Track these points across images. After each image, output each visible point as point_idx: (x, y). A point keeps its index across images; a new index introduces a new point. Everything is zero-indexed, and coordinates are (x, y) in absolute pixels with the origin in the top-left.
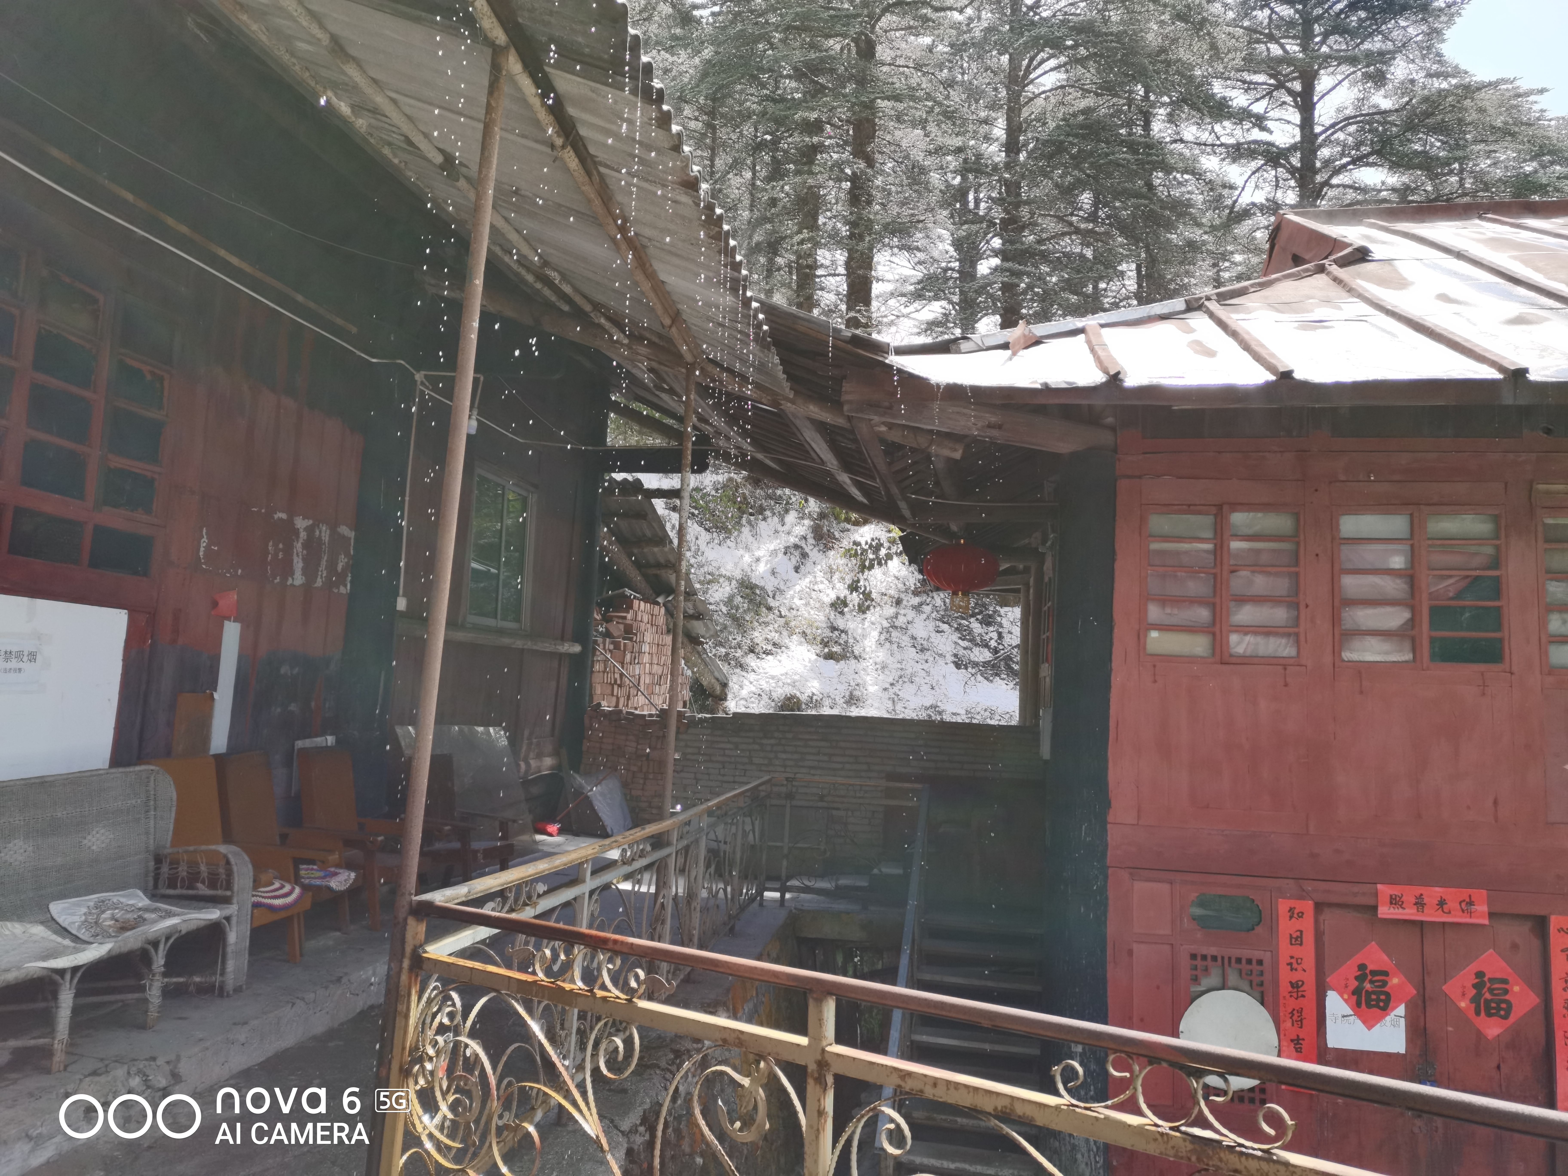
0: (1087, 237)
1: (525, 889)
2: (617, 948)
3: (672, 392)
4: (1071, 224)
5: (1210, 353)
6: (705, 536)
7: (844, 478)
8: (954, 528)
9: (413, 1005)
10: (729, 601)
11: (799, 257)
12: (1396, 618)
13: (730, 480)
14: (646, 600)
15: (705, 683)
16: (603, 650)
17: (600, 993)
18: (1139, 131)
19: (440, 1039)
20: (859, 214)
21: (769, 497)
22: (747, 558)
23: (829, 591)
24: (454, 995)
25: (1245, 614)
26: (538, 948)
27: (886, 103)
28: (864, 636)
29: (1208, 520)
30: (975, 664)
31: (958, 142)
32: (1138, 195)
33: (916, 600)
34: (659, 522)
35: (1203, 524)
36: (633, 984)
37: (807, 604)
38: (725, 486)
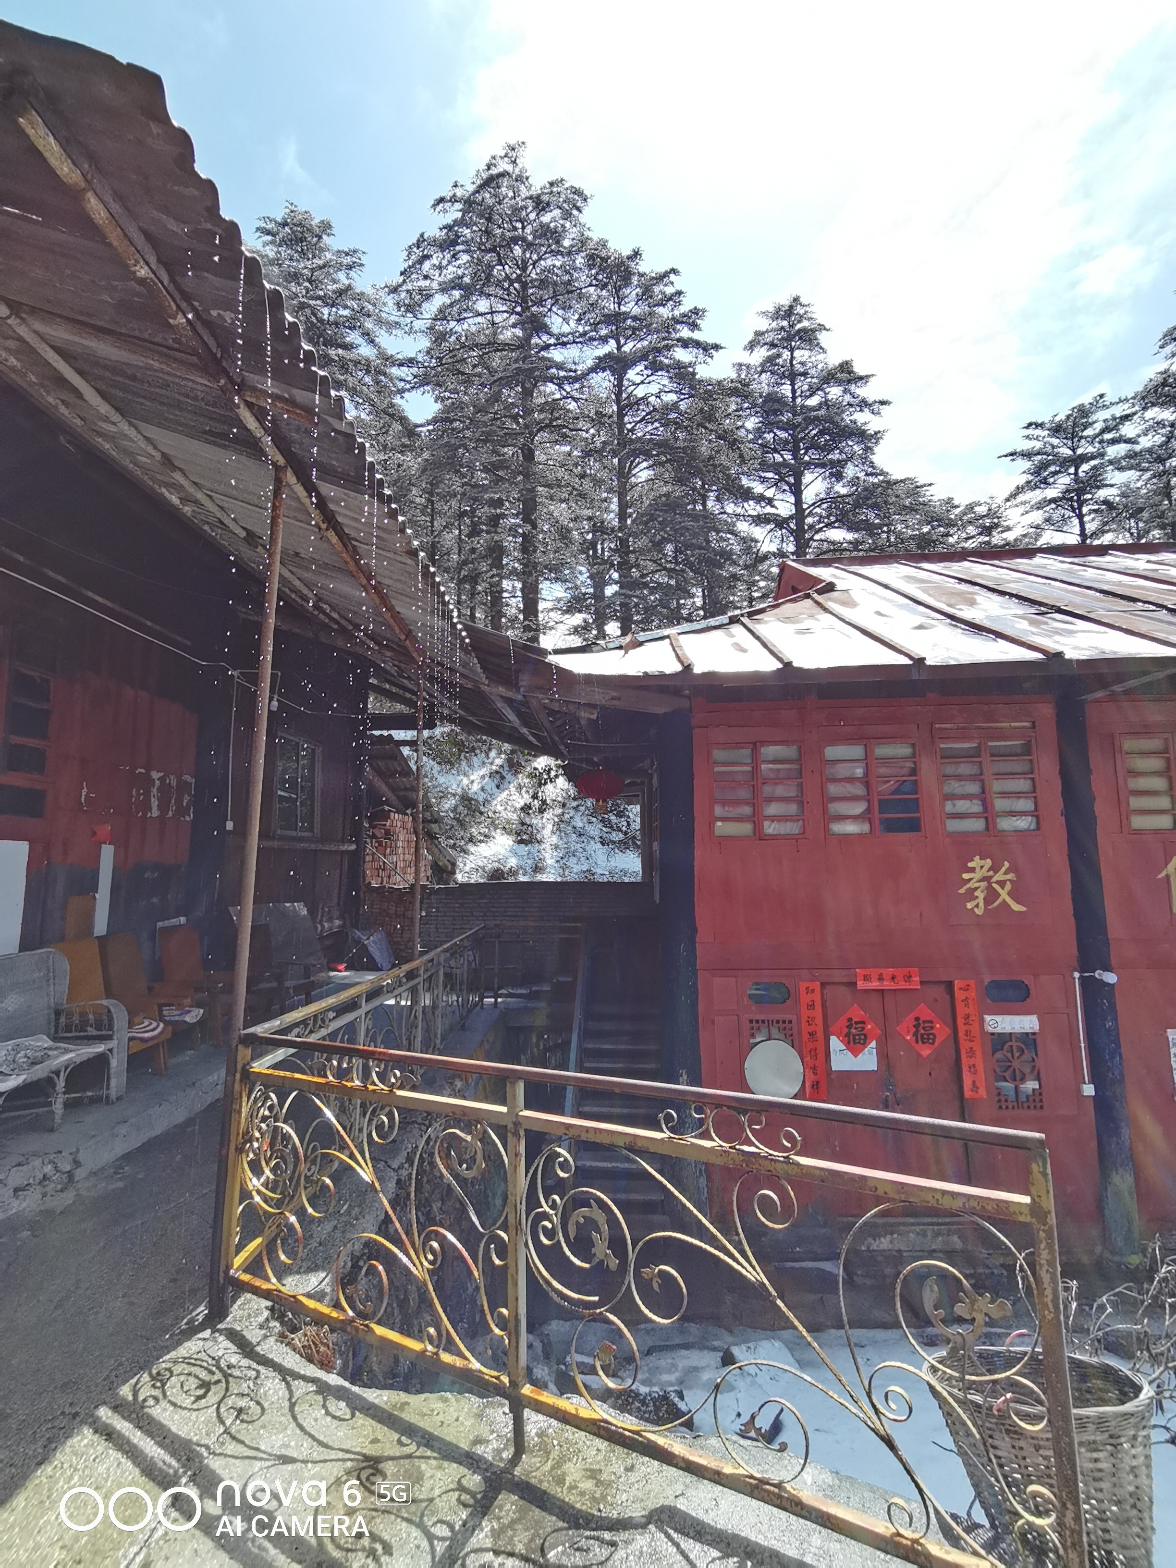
0: (671, 572)
1: (320, 1017)
2: (381, 1057)
3: (409, 678)
4: (661, 565)
5: (744, 651)
6: (437, 768)
7: (524, 731)
8: (595, 759)
9: (244, 1104)
10: (455, 809)
11: (491, 586)
12: (859, 808)
13: (452, 730)
14: (398, 812)
15: (441, 864)
16: (370, 847)
17: (371, 1087)
18: (699, 507)
19: (263, 1125)
20: (528, 559)
21: (478, 741)
22: (465, 781)
23: (520, 800)
24: (273, 1095)
25: (772, 809)
26: (329, 1060)
27: (540, 489)
28: (543, 828)
29: (746, 752)
30: (614, 842)
31: (589, 513)
32: (701, 548)
33: (575, 804)
34: (405, 760)
35: (745, 753)
36: (393, 1080)
37: (506, 809)
38: (449, 735)
